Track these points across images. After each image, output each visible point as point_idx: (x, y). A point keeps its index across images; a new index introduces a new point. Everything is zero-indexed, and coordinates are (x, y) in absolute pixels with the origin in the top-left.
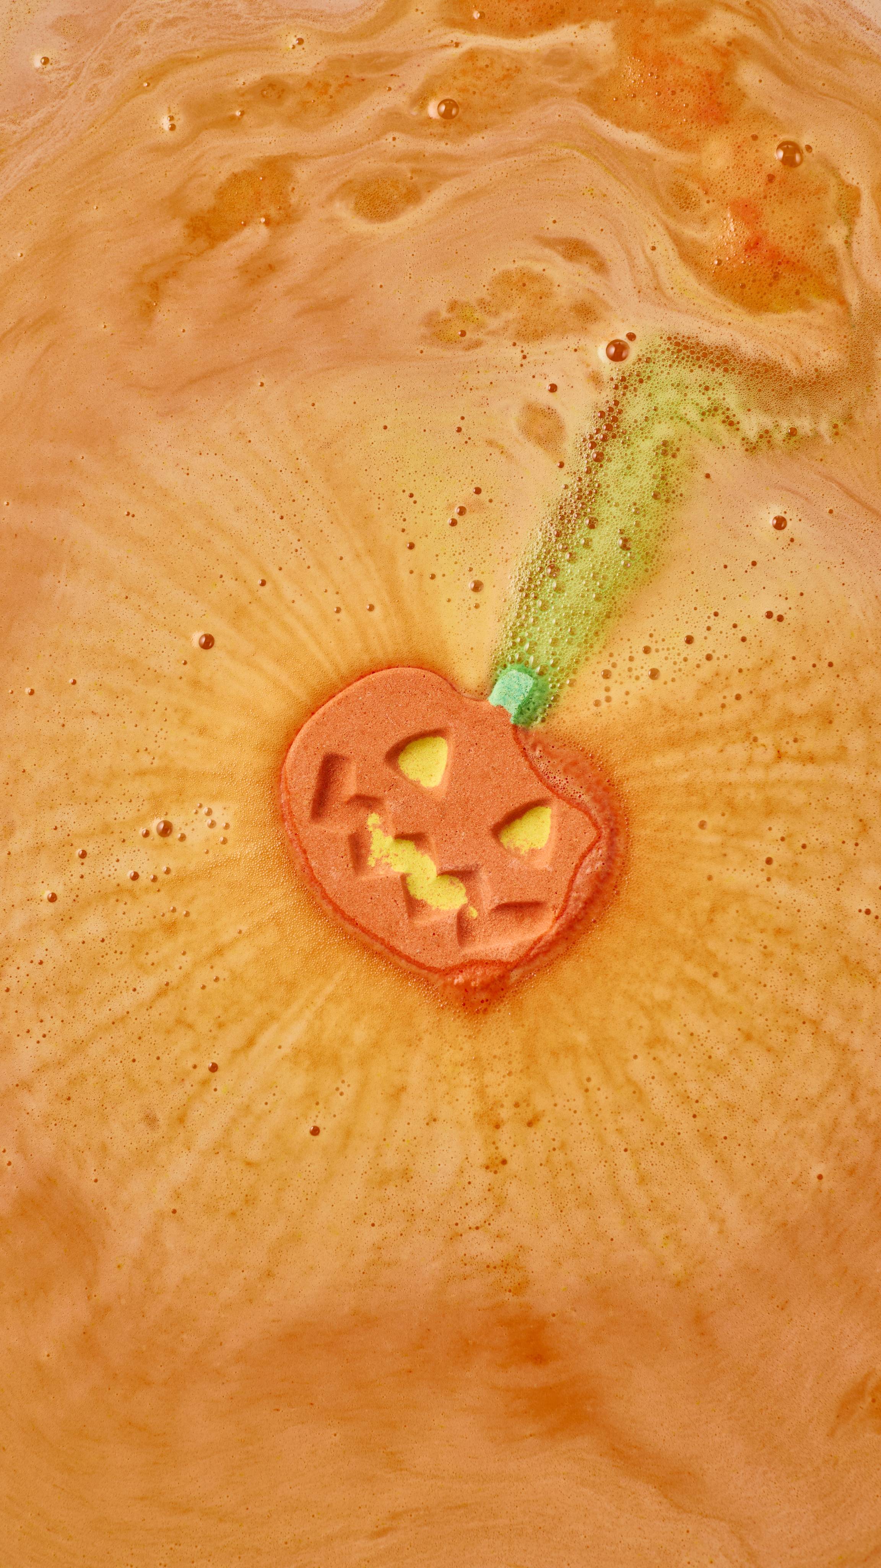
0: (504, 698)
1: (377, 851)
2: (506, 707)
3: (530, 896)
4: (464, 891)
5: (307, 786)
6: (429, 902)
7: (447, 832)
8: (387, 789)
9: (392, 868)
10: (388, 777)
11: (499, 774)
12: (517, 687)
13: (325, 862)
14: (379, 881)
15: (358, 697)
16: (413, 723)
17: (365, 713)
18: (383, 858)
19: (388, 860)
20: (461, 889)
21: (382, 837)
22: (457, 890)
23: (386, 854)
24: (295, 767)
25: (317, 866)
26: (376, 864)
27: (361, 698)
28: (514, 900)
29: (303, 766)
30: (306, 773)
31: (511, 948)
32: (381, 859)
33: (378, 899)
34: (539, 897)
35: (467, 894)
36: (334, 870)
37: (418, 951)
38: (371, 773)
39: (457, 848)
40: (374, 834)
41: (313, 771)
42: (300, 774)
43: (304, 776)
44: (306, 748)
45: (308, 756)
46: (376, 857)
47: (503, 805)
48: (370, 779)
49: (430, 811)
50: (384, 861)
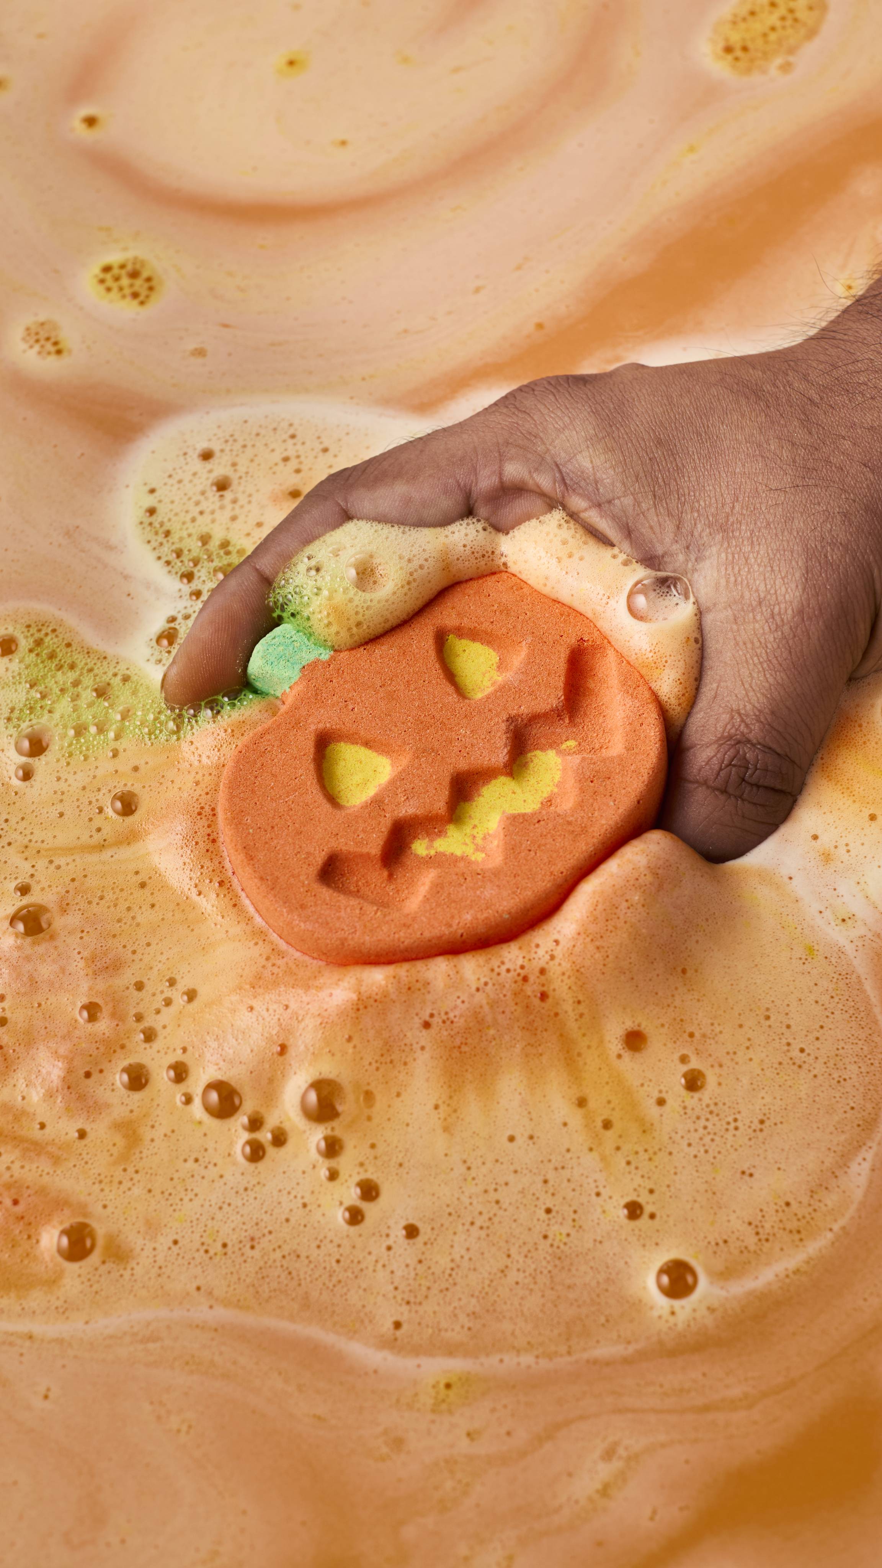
0: (293, 664)
1: (464, 847)
2: (304, 663)
3: (559, 663)
4: (538, 753)
5: (358, 911)
6: (545, 795)
7: (456, 749)
8: (382, 813)
9: (490, 832)
10: (367, 811)
11: (391, 679)
12: (281, 648)
13: (468, 902)
14: (508, 838)
15: (249, 833)
16: (300, 772)
17: (273, 827)
18: (476, 841)
19: (480, 837)
20: (535, 756)
21: (446, 839)
22: (536, 761)
23: (471, 838)
24: (328, 924)
25: (472, 912)
26: (482, 851)
27: (251, 831)
28: (562, 685)
29: (327, 912)
30: (339, 909)
31: (626, 695)
32: (477, 845)
33: (532, 843)
34: (563, 655)
35: (542, 750)
36: (482, 892)
37: (612, 803)
38: (356, 830)
39: (480, 741)
40: (441, 849)
41: (338, 901)
42: (339, 918)
43: (343, 914)
44: (303, 907)
45: (316, 905)
46: (472, 851)
47: (434, 682)
48: (364, 831)
49: (424, 766)
50: (479, 841)
